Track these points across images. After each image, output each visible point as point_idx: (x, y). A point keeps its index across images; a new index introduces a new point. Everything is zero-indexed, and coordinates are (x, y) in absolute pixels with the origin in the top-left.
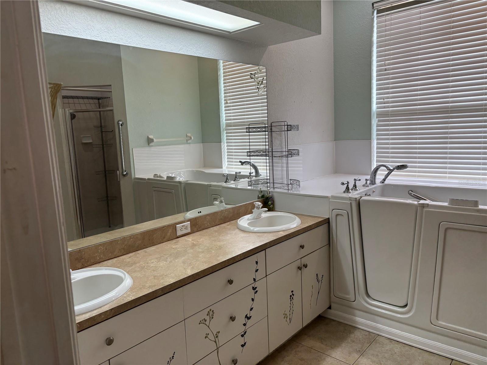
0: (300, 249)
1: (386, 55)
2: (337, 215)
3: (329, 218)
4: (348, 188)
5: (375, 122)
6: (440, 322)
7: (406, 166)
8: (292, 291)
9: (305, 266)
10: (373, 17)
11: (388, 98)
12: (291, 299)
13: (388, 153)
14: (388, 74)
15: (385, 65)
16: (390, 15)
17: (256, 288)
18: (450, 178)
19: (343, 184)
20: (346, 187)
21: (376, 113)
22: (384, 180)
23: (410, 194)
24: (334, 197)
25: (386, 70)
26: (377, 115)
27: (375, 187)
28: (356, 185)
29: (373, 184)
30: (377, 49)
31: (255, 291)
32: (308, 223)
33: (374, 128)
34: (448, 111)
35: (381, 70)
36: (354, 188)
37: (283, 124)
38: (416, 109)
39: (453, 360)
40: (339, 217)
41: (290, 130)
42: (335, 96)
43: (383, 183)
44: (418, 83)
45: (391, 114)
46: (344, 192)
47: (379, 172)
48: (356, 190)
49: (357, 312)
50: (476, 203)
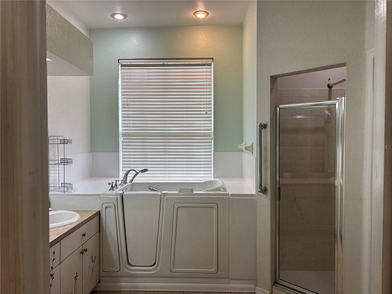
0: (82, 237)
1: (127, 95)
2: (106, 208)
3: (100, 211)
4: (112, 187)
5: (121, 139)
6: (175, 269)
7: (147, 170)
8: (76, 273)
9: (86, 250)
10: (118, 68)
11: (130, 124)
12: (76, 280)
13: (130, 161)
14: (129, 108)
15: (127, 101)
16: (130, 70)
17: (53, 274)
18: (169, 177)
19: (110, 184)
20: (111, 186)
21: (122, 134)
22: (132, 180)
23: (150, 189)
24: (103, 194)
25: (128, 105)
26: (122, 135)
27: (127, 186)
28: (116, 185)
29: (125, 183)
30: (122, 90)
31: (52, 277)
32: (86, 216)
33: (121, 144)
34: (166, 135)
35: (124, 105)
36: (115, 186)
37: (56, 138)
38: (148, 133)
39: (183, 292)
40: (108, 209)
41: (66, 143)
42: (91, 119)
43: (131, 182)
44: (149, 116)
45: (132, 135)
46: (110, 190)
47: (129, 175)
48: (117, 188)
49: (121, 279)
50: (192, 190)
